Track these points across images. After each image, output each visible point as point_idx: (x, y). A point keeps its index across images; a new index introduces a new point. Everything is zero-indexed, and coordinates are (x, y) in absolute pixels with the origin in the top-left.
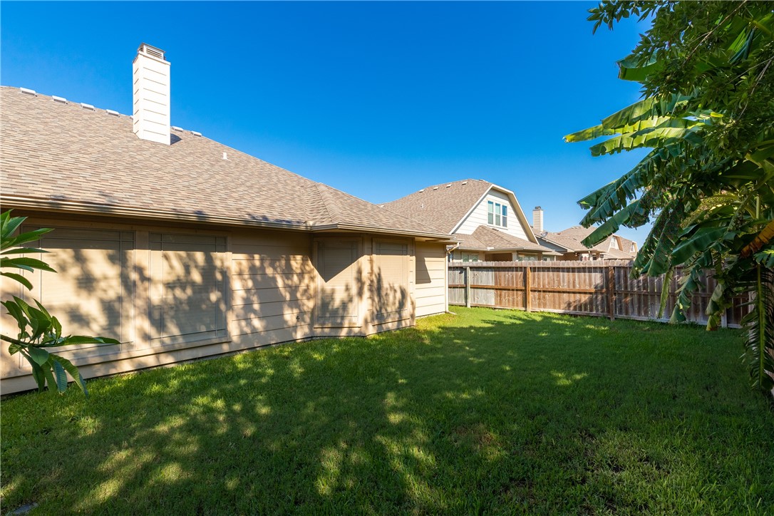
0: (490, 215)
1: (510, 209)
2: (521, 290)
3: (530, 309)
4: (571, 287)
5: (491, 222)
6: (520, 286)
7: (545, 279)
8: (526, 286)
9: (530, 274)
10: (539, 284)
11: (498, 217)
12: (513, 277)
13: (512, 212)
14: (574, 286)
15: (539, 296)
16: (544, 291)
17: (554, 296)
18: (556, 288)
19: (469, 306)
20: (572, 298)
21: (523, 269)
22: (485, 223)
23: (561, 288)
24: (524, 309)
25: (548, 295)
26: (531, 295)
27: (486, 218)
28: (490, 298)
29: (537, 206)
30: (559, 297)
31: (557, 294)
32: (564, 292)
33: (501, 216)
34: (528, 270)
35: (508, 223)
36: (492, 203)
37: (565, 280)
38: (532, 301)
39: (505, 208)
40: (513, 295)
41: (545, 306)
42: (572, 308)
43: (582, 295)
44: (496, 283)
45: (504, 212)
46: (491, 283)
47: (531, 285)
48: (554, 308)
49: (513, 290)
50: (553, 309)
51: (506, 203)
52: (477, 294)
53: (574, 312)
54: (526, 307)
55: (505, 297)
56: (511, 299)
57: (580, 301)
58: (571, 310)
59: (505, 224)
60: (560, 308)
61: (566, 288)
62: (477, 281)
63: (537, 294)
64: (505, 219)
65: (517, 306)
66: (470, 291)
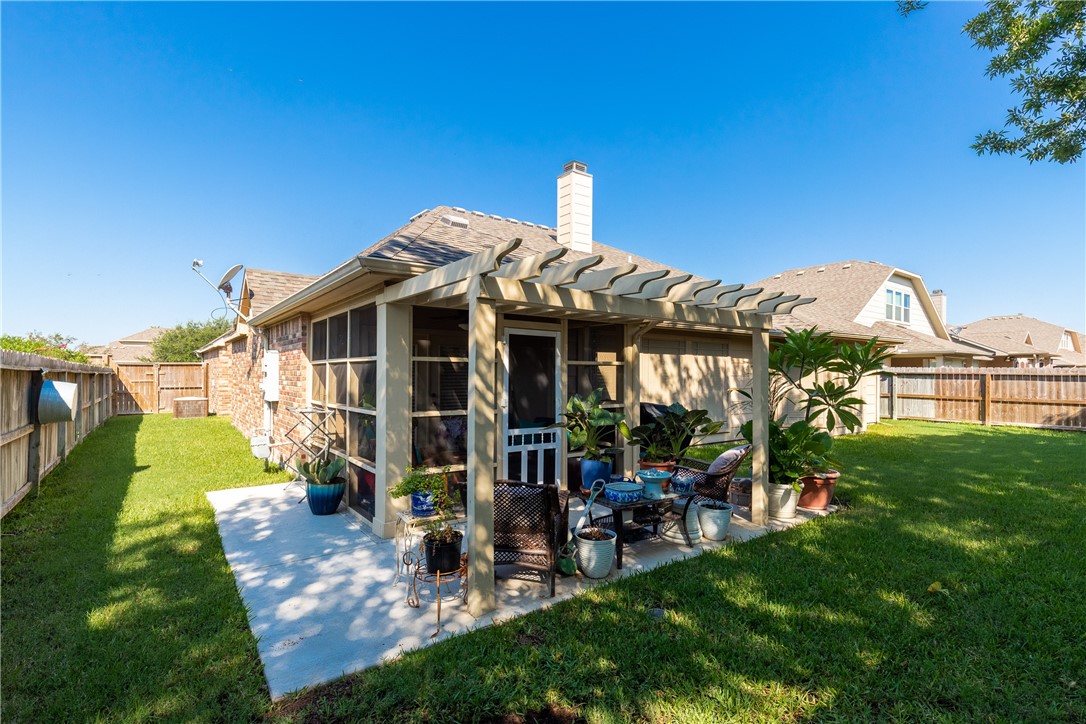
0: (889, 307)
1: (913, 299)
2: (976, 401)
3: (989, 423)
4: (1054, 398)
5: (889, 316)
6: (975, 395)
7: (1015, 389)
8: (984, 396)
9: (991, 384)
10: (1004, 394)
11: (898, 309)
12: (963, 385)
13: (917, 302)
14: (1058, 396)
15: (1004, 407)
16: (1012, 403)
17: (1027, 408)
18: (1030, 398)
19: (895, 418)
20: (1055, 410)
21: (982, 378)
22: (883, 318)
23: (1038, 398)
24: (981, 422)
25: (1016, 407)
26: (991, 408)
27: (884, 311)
28: (930, 410)
29: (936, 289)
30: (1035, 410)
31: (1032, 406)
32: (1043, 404)
33: (903, 307)
34: (988, 378)
35: (911, 316)
36: (891, 292)
37: (1044, 390)
38: (993, 413)
39: (907, 296)
40: (964, 406)
41: (1012, 419)
42: (1054, 423)
43: (1071, 408)
44: (938, 391)
45: (907, 303)
46: (930, 392)
47: (991, 395)
48: (1027, 421)
49: (964, 401)
50: (1022, 424)
51: (909, 290)
52: (908, 404)
53: (1058, 427)
54: (984, 419)
55: (951, 409)
56: (960, 411)
57: (1067, 414)
58: (1053, 424)
59: (907, 319)
60: (1036, 422)
61: (1046, 399)
62: (908, 389)
63: (1000, 405)
64: (907, 312)
65: (970, 418)
66: (897, 402)
